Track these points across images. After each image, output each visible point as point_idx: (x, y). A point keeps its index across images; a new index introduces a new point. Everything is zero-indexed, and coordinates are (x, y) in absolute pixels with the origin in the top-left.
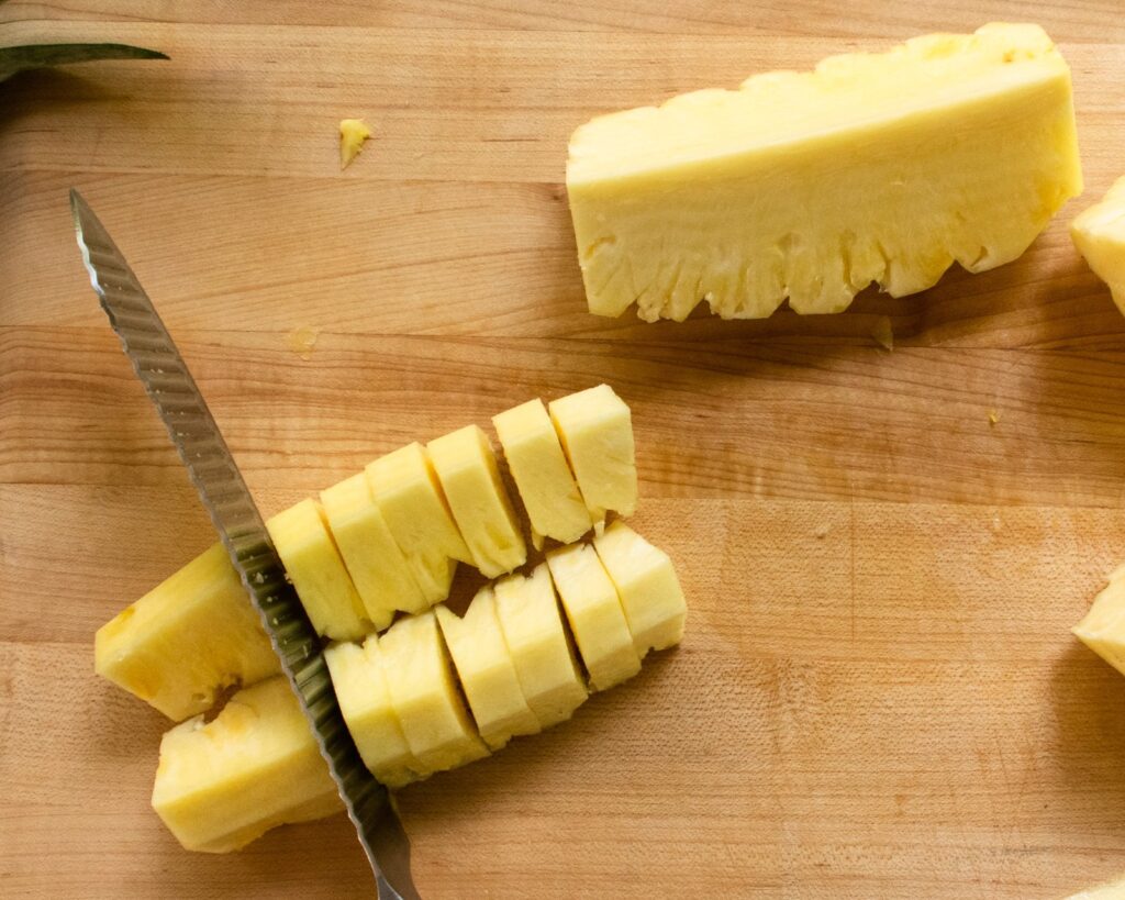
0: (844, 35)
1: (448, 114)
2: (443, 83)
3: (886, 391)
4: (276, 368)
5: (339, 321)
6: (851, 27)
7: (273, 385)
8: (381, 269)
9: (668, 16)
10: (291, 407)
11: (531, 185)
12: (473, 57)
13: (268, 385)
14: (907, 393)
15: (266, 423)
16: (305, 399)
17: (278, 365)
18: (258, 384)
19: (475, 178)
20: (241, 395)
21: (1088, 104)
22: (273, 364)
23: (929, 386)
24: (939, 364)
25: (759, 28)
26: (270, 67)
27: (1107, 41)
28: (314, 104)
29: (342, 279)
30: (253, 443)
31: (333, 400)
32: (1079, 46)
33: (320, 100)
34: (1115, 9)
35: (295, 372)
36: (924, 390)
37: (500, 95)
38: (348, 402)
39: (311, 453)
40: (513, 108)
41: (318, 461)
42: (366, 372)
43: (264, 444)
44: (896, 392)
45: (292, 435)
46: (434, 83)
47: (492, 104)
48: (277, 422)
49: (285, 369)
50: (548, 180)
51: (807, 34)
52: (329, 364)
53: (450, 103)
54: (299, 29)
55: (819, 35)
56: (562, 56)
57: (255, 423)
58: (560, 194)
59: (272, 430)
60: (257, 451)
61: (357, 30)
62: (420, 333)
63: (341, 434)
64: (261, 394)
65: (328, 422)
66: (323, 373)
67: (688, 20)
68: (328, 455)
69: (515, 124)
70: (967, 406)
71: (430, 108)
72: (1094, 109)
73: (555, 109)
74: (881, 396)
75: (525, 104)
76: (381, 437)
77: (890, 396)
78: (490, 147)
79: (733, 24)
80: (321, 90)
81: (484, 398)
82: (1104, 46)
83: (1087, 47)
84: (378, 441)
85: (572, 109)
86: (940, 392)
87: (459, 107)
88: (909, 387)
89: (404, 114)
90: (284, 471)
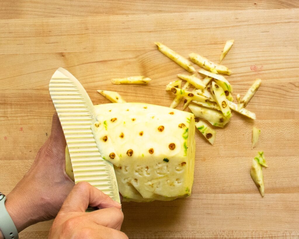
0: (126, 14)
1: (38, 38)
2: (36, 31)
4: (5, 98)
5: (17, 87)
6: (127, 12)
7: (4, 102)
8: (26, 74)
9: (85, 12)
10: (9, 107)
11: (57, 53)
12: (43, 24)
13: (3, 102)
14: (144, 97)
15: (3, 110)
16: (11, 104)
17: (5, 97)
19: (45, 52)
21: (182, 27)
23: (148, 95)
24: (150, 90)
25: (106, 13)
27: (186, 12)
28: (9, 37)
29: (17, 77)
30: (1, 115)
31: (17, 105)
32: (179, 13)
33: (9, 36)
34: (188, 4)
35: (9, 99)
36: (147, 96)
37: (49, 33)
38: (21, 105)
39: (13, 117)
40: (52, 36)
41: (15, 118)
42: (24, 98)
43: (3, 115)
44: (141, 97)
45: (9, 113)
46: (34, 31)
47: (48, 35)
48: (6, 110)
50: (61, 52)
51: (117, 14)
52: (16, 96)
53: (38, 35)
54: (4, 20)
55: (120, 14)
56: (62, 23)
58: (64, 55)
59: (5, 112)
60: (2, 117)
61: (17, 20)
62: (36, 88)
63: (20, 112)
65: (16, 109)
66: (15, 98)
67: (90, 12)
68: (17, 117)
69: (53, 39)
70: (157, 99)
71: (34, 37)
72: (184, 28)
73: (62, 35)
74: (138, 98)
75: (55, 35)
76: (28, 112)
77: (140, 98)
78: (48, 45)
79: (100, 13)
80: (10, 34)
81: (50, 103)
82: (185, 13)
83: (181, 13)
84: (28, 113)
85: (65, 35)
86: (151, 96)
87: (40, 36)
88: (144, 95)
89: (28, 38)
90: (8, 121)
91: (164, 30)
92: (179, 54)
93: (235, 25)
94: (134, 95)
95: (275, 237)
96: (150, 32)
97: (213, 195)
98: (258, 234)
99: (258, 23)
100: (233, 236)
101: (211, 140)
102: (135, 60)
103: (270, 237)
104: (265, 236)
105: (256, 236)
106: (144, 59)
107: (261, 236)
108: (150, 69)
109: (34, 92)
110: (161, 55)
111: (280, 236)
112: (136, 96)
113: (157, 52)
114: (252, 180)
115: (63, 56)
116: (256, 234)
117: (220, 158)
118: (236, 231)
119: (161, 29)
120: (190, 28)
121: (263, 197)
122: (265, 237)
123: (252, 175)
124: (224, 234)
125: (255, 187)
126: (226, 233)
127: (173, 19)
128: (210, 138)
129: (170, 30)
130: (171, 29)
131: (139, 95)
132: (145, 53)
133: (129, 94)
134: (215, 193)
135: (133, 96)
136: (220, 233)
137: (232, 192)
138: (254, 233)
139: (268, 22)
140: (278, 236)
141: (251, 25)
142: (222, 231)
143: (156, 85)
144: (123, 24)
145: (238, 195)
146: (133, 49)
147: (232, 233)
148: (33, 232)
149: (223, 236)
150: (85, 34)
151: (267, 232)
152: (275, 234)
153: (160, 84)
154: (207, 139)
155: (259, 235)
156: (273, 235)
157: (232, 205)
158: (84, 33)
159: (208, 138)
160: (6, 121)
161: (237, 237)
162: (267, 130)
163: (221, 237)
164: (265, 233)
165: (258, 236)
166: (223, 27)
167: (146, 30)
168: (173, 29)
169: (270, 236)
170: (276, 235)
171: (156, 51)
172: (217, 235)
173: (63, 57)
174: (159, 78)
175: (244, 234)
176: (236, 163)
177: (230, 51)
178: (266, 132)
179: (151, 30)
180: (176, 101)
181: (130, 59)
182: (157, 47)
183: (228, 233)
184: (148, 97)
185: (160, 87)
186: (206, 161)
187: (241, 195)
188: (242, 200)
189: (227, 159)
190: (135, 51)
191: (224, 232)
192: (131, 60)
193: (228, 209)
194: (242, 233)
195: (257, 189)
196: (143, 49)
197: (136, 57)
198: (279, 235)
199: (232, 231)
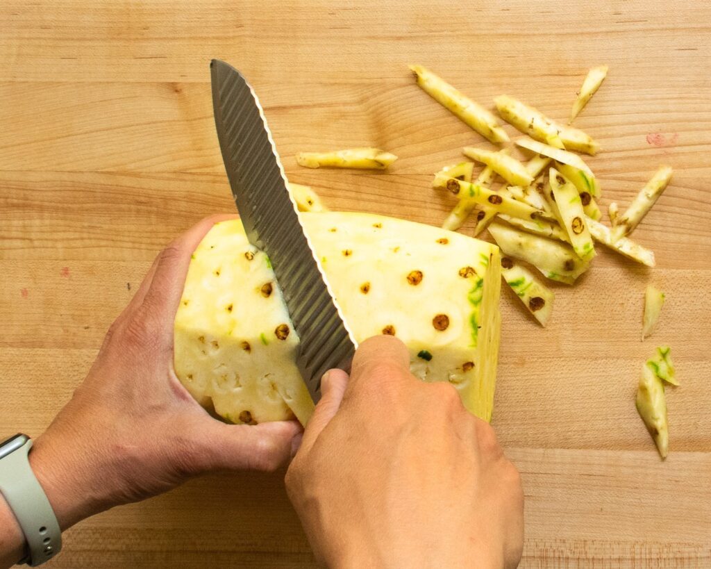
1: (115, 43)
2: (111, 25)
3: (363, 200)
4: (25, 192)
5: (59, 164)
7: (24, 201)
8: (81, 134)
10: (35, 214)
11: (162, 83)
12: (128, 9)
13: (20, 201)
14: (376, 201)
15: (21, 223)
16: (41, 209)
17: (27, 190)
18: (15, 201)
19: (131, 80)
20: (7, 207)
22: (24, 189)
23: (388, 197)
24: (394, 184)
26: (14, 17)
28: (40, 38)
29: (59, 140)
30: (14, 234)
31: (57, 209)
33: (43, 36)
35: (34, 193)
36: (386, 200)
37: (144, 31)
38: (65, 210)
39: (46, 240)
40: (152, 39)
41: (50, 244)
42: (75, 193)
43: (21, 235)
44: (369, 201)
45: (35, 229)
46: (106, 25)
47: (139, 37)
48: (27, 222)
49: (30, 191)
50: (172, 81)
52: (53, 189)
53: (115, 36)
56: (178, 7)
57: (15, 223)
58: (178, 89)
59: (24, 226)
60: (16, 238)
62: (104, 170)
63: (63, 228)
64: (17, 206)
65: (54, 222)
66: (50, 194)
68: (56, 240)
69: (153, 48)
70: (410, 208)
71: (105, 40)
72: (483, 32)
73: (174, 39)
74: (362, 203)
75: (157, 36)
76: (84, 230)
77: (367, 203)
78: (139, 61)
80: (44, 30)
81: (139, 207)
84: (82, 232)
85: (184, 38)
86: (395, 201)
87: (121, 39)
88: (377, 197)
89: (90, 43)
90: (32, 250)
91: (432, 36)
92: (469, 96)
93: (613, 29)
94: (353, 194)
95: (689, 558)
96: (399, 38)
97: (541, 450)
98: (647, 551)
99: (671, 26)
100: (586, 553)
101: (540, 314)
102: (357, 108)
103: (677, 559)
104: (664, 556)
105: (643, 556)
106: (382, 107)
107: (654, 556)
108: (395, 132)
109: (102, 180)
110: (423, 98)
111: (701, 558)
112: (358, 200)
113: (413, 91)
114: (639, 416)
115: (177, 91)
116: (643, 551)
117: (562, 359)
118: (593, 541)
119: (426, 34)
120: (500, 32)
121: (663, 459)
122: (665, 559)
123: (639, 405)
124: (563, 549)
125: (645, 434)
126: (568, 545)
127: (459, 9)
128: (538, 309)
129: (450, 36)
130: (450, 33)
131: (364, 196)
132: (384, 92)
133: (340, 193)
134: (545, 445)
135: (350, 198)
136: (554, 545)
137: (586, 446)
138: (637, 547)
139: (694, 25)
140: (697, 558)
141: (653, 30)
142: (558, 541)
143: (409, 172)
144: (330, 17)
145: (604, 452)
146: (355, 81)
147: (585, 548)
148: (87, 529)
149: (562, 552)
150: (234, 38)
151: (669, 545)
152: (689, 553)
153: (419, 170)
154: (531, 311)
155: (650, 553)
156: (686, 555)
157: (586, 477)
158: (231, 35)
159: (534, 310)
160: (27, 250)
161: (595, 557)
162: (681, 295)
163: (557, 555)
164: (665, 550)
165: (648, 556)
166: (582, 34)
167: (388, 34)
168: (457, 33)
169: (679, 555)
170: (693, 555)
171: (412, 86)
172: (547, 551)
173: (176, 94)
174: (416, 156)
175: (613, 549)
176: (600, 374)
177: (596, 94)
178: (679, 299)
179: (399, 35)
180: (457, 215)
181: (345, 104)
182: (415, 77)
183: (573, 546)
184: (387, 203)
185: (417, 177)
186: (526, 366)
187: (610, 453)
188: (611, 465)
189: (579, 363)
190: (359, 84)
191: (564, 542)
192: (348, 108)
193: (575, 486)
194: (608, 546)
195: (651, 441)
196: (380, 81)
197: (361, 102)
198: (698, 555)
199: (585, 541)
